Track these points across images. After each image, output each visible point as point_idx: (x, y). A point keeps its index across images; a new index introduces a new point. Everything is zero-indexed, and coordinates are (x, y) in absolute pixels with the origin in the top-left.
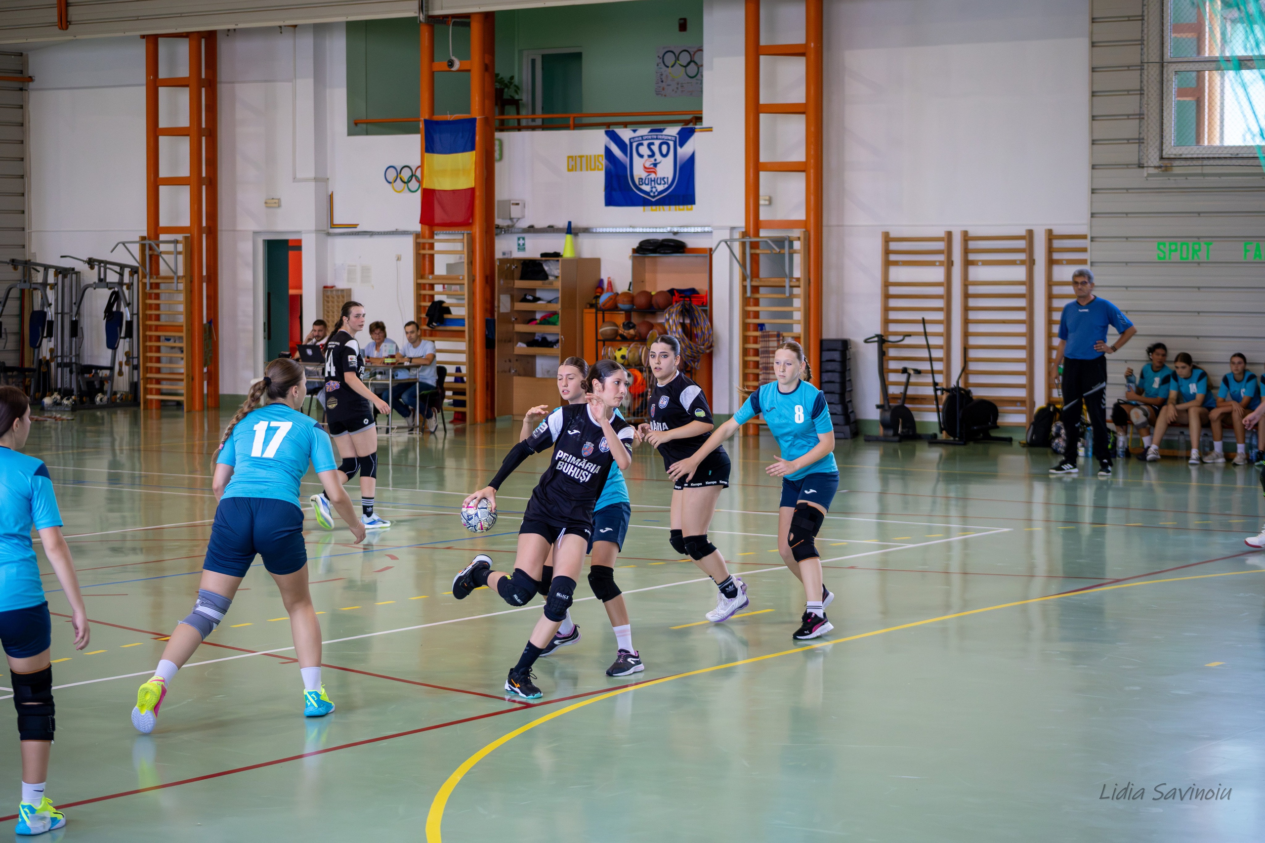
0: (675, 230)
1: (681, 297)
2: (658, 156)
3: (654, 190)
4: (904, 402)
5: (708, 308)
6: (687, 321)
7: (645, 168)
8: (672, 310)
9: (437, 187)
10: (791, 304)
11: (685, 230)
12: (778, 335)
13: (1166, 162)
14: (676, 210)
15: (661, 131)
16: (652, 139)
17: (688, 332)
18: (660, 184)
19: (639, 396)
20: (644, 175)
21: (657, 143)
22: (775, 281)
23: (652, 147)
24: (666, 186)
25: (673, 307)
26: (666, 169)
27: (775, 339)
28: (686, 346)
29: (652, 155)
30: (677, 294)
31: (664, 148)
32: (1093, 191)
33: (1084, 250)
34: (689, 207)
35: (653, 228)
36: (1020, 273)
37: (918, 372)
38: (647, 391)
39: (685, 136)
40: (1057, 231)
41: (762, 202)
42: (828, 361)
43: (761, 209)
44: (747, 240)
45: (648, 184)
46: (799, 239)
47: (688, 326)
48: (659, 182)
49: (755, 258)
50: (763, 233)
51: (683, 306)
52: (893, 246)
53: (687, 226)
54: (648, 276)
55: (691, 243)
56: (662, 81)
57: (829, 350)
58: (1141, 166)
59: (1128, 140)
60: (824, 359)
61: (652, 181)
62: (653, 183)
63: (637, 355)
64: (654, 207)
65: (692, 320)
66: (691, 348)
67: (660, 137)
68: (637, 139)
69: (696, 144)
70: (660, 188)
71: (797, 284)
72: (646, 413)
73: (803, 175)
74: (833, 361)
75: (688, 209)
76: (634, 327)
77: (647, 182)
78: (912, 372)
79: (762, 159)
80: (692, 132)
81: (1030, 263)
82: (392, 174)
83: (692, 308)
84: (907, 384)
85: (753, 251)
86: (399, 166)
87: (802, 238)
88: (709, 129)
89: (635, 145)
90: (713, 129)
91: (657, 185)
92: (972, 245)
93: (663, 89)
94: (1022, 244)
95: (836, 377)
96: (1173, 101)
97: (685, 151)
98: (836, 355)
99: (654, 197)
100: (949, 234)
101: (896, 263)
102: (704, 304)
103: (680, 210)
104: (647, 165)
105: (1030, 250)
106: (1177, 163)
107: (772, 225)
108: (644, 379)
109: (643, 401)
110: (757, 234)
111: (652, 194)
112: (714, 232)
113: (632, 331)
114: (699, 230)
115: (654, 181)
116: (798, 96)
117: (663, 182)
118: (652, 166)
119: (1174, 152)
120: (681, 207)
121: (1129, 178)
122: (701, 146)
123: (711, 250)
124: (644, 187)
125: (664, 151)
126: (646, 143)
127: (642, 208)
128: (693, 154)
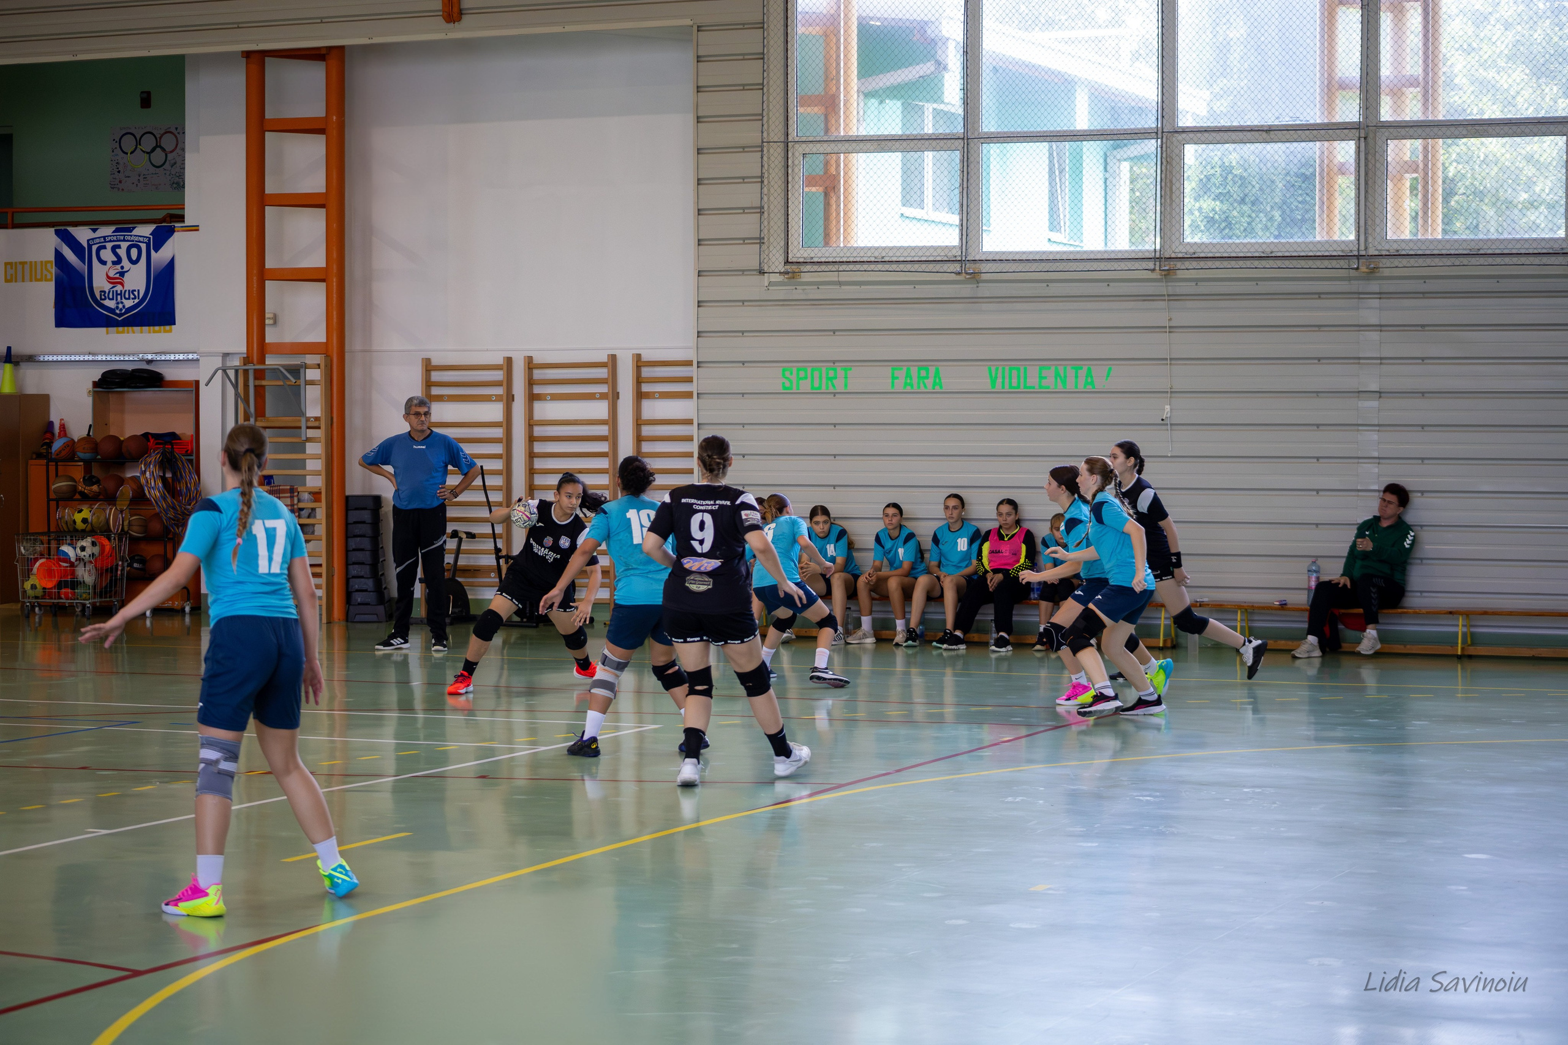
0: (150, 357)
1: (157, 444)
2: (125, 262)
3: (120, 306)
4: (454, 575)
5: (194, 457)
6: (169, 475)
7: (108, 276)
8: (149, 460)
10: (304, 451)
11: (163, 358)
12: (292, 490)
13: (794, 267)
14: (149, 332)
15: (130, 230)
16: (117, 241)
17: (170, 488)
18: (129, 299)
19: (107, 570)
20: (107, 287)
21: (124, 245)
22: (288, 420)
23: (117, 250)
24: (137, 301)
25: (150, 456)
26: (136, 279)
27: (289, 495)
28: (168, 506)
29: (119, 261)
30: (152, 440)
31: (134, 253)
32: (700, 304)
33: (689, 380)
34: (167, 328)
35: (120, 355)
36: (599, 410)
37: (471, 536)
38: (117, 565)
39: (160, 238)
40: (647, 356)
41: (267, 322)
42: (355, 523)
43: (267, 329)
44: (250, 367)
45: (113, 299)
46: (319, 366)
47: (170, 481)
48: (127, 296)
49: (260, 391)
50: (271, 361)
51: (163, 454)
52: (436, 376)
53: (165, 353)
54: (113, 417)
55: (171, 374)
56: (119, 172)
57: (356, 509)
58: (762, 272)
59: (744, 239)
60: (351, 520)
61: (117, 294)
62: (119, 297)
63: (102, 518)
64: (121, 329)
65: (174, 474)
66: (174, 508)
67: (129, 238)
68: (97, 241)
69: (176, 247)
70: (129, 303)
71: (316, 424)
72: (115, 593)
73: (322, 286)
74: (364, 522)
75: (165, 331)
76: (98, 482)
77: (111, 297)
78: (464, 536)
79: (269, 264)
80: (171, 231)
81: (613, 397)
83: (175, 457)
84: (458, 551)
85: (258, 383)
87: (322, 366)
88: (195, 228)
89: (94, 248)
90: (200, 228)
91: (124, 300)
92: (538, 374)
93: (120, 182)
94: (603, 373)
95: (366, 543)
96: (800, 192)
97: (161, 257)
98: (366, 516)
99: (120, 315)
100: (509, 361)
101: (440, 398)
102: (188, 453)
103: (155, 332)
104: (112, 274)
105: (612, 380)
106: (808, 268)
107: (281, 349)
108: (113, 549)
109: (111, 577)
110: (262, 361)
111: (118, 312)
112: (201, 359)
113: (95, 488)
114: (181, 357)
115: (121, 294)
116: (315, 183)
117: (132, 296)
118: (118, 275)
119: (805, 255)
120: (157, 328)
121: (748, 287)
122: (183, 250)
123: (197, 383)
124: (108, 303)
125: (134, 256)
126: (109, 245)
127: (104, 329)
128: (172, 261)
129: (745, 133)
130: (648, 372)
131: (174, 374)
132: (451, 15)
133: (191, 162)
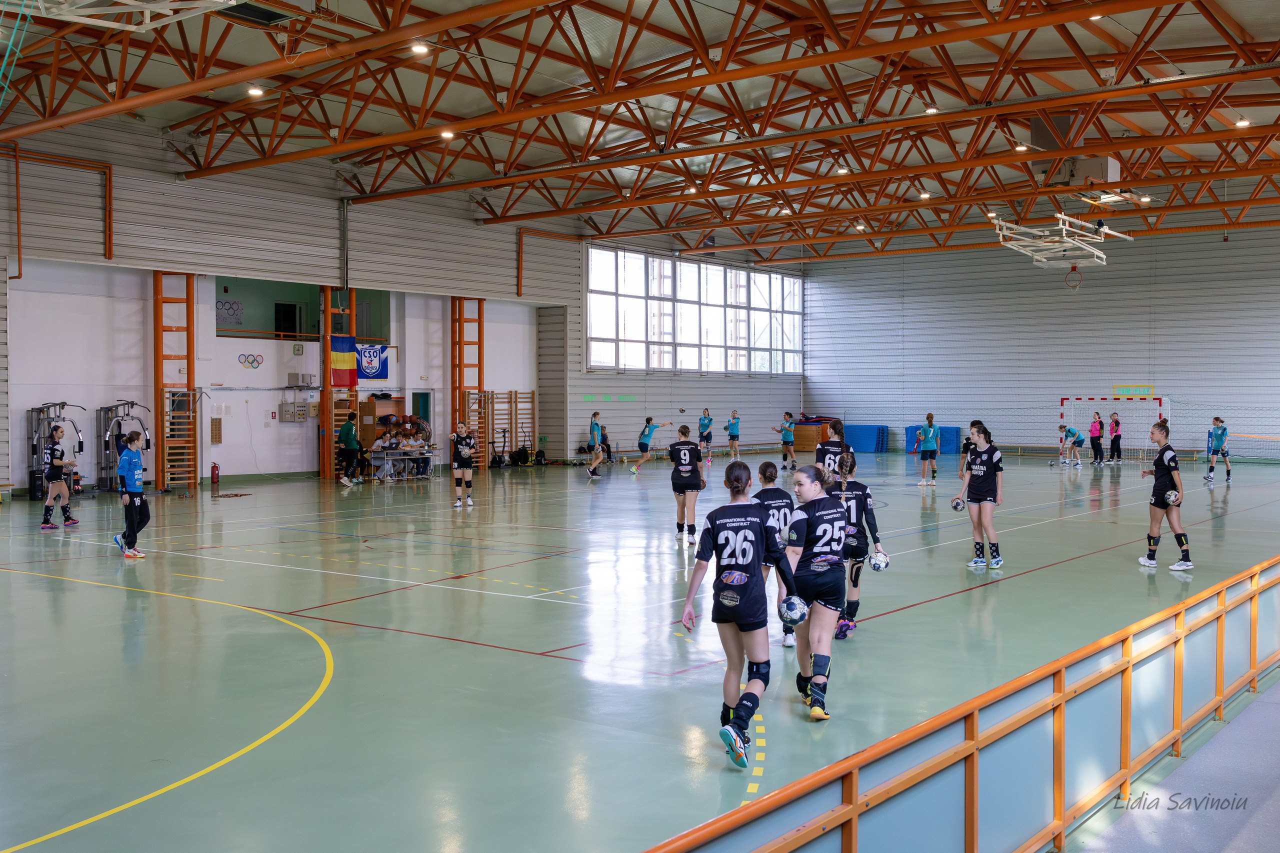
2: (372, 357)
3: (371, 372)
9: (338, 368)
14: (380, 381)
15: (374, 346)
16: (370, 350)
20: (367, 365)
21: (372, 351)
23: (370, 353)
24: (377, 370)
26: (376, 363)
29: (370, 357)
31: (375, 353)
34: (387, 379)
39: (384, 349)
58: (580, 371)
59: (577, 362)
61: (370, 368)
64: (371, 379)
67: (374, 349)
68: (364, 349)
70: (374, 371)
73: (477, 369)
75: (385, 381)
82: (243, 359)
86: (247, 354)
88: (395, 347)
89: (362, 351)
91: (372, 370)
97: (383, 356)
99: (371, 375)
104: (368, 361)
117: (375, 369)
118: (370, 361)
120: (382, 379)
121: (577, 375)
122: (390, 354)
123: (404, 398)
124: (368, 371)
125: (375, 355)
126: (367, 351)
127: (364, 379)
128: (387, 357)
129: (577, 335)
130: (519, 396)
131: (394, 395)
132: (519, 294)
133: (393, 326)
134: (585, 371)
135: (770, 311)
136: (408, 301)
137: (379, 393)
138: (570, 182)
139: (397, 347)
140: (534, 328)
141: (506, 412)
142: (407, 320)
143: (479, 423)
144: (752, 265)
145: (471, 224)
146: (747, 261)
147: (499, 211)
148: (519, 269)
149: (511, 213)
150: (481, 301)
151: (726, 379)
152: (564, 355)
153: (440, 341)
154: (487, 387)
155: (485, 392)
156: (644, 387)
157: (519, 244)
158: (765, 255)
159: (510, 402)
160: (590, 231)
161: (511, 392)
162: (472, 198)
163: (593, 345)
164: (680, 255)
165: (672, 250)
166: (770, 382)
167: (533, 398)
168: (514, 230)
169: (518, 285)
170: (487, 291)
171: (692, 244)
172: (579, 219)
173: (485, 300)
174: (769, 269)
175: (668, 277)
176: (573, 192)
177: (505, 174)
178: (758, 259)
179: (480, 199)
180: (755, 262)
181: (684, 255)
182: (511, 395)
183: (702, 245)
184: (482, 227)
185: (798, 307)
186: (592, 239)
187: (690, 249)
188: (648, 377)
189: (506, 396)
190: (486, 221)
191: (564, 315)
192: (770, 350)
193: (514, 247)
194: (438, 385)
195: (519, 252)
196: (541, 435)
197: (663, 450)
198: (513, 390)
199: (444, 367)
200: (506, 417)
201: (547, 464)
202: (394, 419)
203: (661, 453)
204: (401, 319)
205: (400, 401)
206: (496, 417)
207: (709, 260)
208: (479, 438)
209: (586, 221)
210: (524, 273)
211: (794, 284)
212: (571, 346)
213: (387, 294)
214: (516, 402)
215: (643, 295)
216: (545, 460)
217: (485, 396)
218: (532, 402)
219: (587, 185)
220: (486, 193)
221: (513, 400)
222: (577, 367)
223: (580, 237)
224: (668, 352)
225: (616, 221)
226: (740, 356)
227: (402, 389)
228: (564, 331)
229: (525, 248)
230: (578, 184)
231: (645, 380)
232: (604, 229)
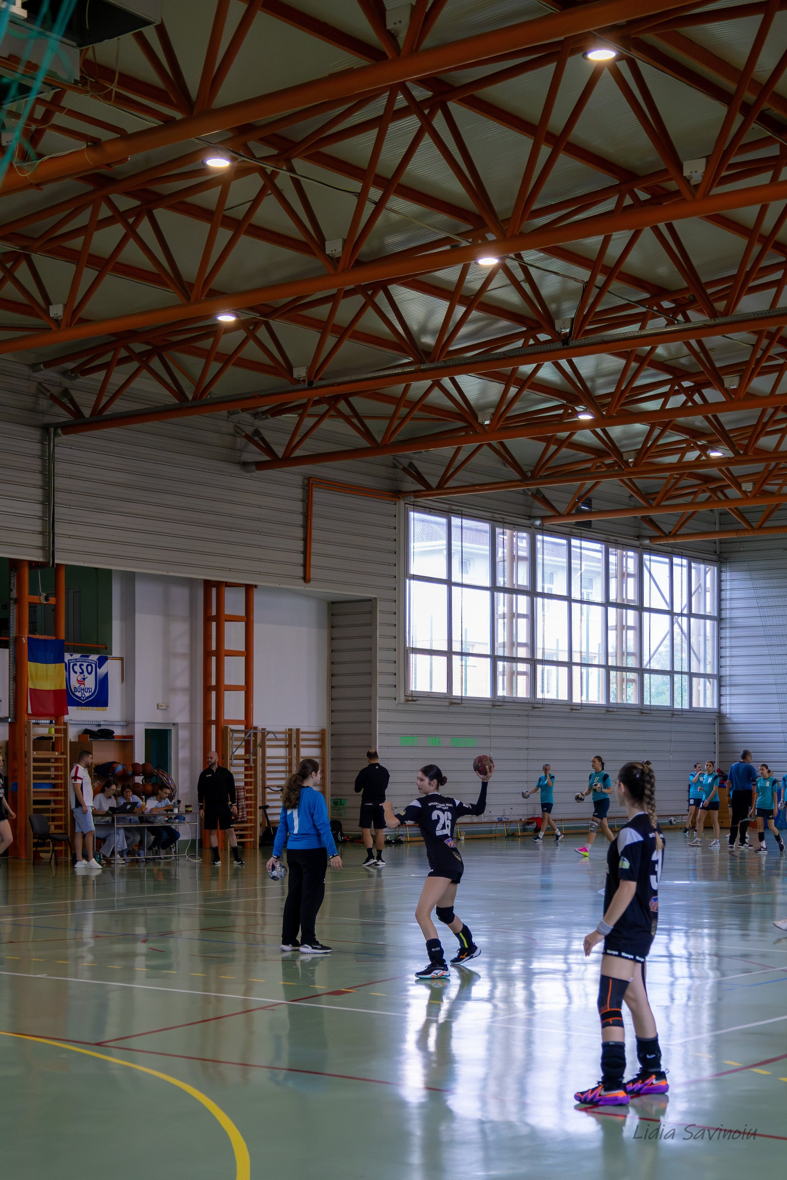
2: (86, 673)
3: (84, 696)
9: (37, 687)
11: (110, 723)
15: (88, 657)
16: (82, 662)
18: (87, 692)
20: (77, 685)
21: (85, 664)
23: (82, 667)
24: (91, 693)
26: (90, 683)
29: (82, 673)
31: (89, 668)
39: (102, 661)
45: (80, 692)
58: (395, 699)
59: (391, 685)
62: (83, 691)
67: (86, 660)
68: (73, 661)
70: (87, 695)
75: (103, 710)
77: (79, 690)
89: (71, 664)
91: (85, 693)
97: (102, 671)
99: (83, 700)
103: (98, 710)
104: (79, 679)
115: (84, 689)
117: (89, 691)
118: (82, 680)
121: (391, 705)
122: (112, 668)
123: (132, 737)
124: (79, 694)
125: (90, 671)
126: (78, 664)
127: (76, 707)
128: (107, 673)
129: (391, 643)
130: (302, 736)
131: (118, 732)
132: (306, 579)
133: (117, 626)
134: (402, 699)
135: (670, 613)
136: (140, 588)
137: (95, 729)
138: (392, 408)
139: (122, 659)
140: (325, 632)
141: (283, 761)
142: (138, 616)
143: (246, 776)
144: (647, 542)
145: (236, 469)
146: (639, 537)
147: (280, 451)
148: (306, 540)
149: (297, 453)
150: (249, 589)
151: (607, 716)
152: (371, 674)
153: (187, 650)
154: (258, 721)
155: (256, 728)
156: (489, 725)
157: (307, 502)
158: (667, 529)
159: (288, 746)
160: (411, 485)
161: (290, 730)
162: (237, 431)
163: (414, 658)
164: (542, 525)
165: (531, 517)
166: (672, 722)
167: (322, 740)
168: (299, 480)
169: (306, 565)
170: (260, 573)
171: (562, 508)
172: (395, 467)
173: (256, 586)
174: (670, 549)
175: (523, 559)
176: (396, 422)
177: (311, 383)
178: (657, 534)
179: (249, 430)
180: (651, 538)
181: (548, 524)
182: (290, 736)
183: (574, 511)
184: (254, 474)
185: (709, 609)
186: (416, 497)
187: (559, 515)
188: (494, 711)
189: (282, 736)
190: (260, 465)
191: (372, 612)
192: (671, 673)
193: (299, 506)
194: (182, 718)
195: (307, 515)
196: (335, 798)
197: (516, 822)
198: (294, 728)
199: (191, 690)
200: (282, 768)
201: (345, 841)
202: (120, 768)
203: (512, 827)
204: (129, 616)
205: (127, 742)
206: (268, 768)
207: (585, 534)
208: (247, 799)
209: (405, 469)
210: (315, 547)
211: (706, 573)
212: (381, 661)
213: (108, 573)
214: (298, 747)
215: (488, 584)
216: (342, 835)
217: (255, 734)
218: (322, 747)
219: (416, 413)
220: (258, 423)
221: (294, 743)
222: (391, 692)
223: (397, 494)
224: (523, 673)
225: (452, 470)
226: (628, 681)
227: (129, 723)
228: (372, 637)
229: (316, 509)
230: (403, 411)
231: (489, 715)
232: (433, 482)
